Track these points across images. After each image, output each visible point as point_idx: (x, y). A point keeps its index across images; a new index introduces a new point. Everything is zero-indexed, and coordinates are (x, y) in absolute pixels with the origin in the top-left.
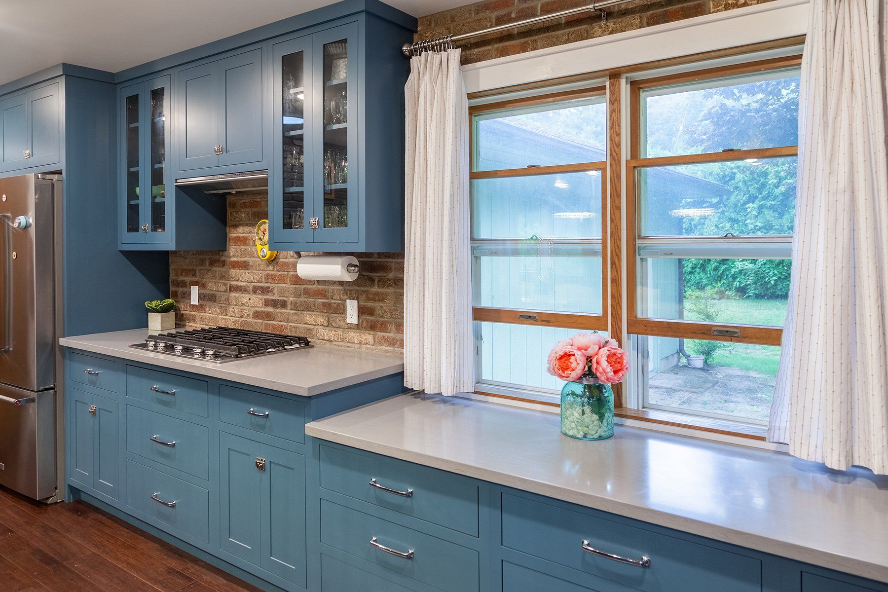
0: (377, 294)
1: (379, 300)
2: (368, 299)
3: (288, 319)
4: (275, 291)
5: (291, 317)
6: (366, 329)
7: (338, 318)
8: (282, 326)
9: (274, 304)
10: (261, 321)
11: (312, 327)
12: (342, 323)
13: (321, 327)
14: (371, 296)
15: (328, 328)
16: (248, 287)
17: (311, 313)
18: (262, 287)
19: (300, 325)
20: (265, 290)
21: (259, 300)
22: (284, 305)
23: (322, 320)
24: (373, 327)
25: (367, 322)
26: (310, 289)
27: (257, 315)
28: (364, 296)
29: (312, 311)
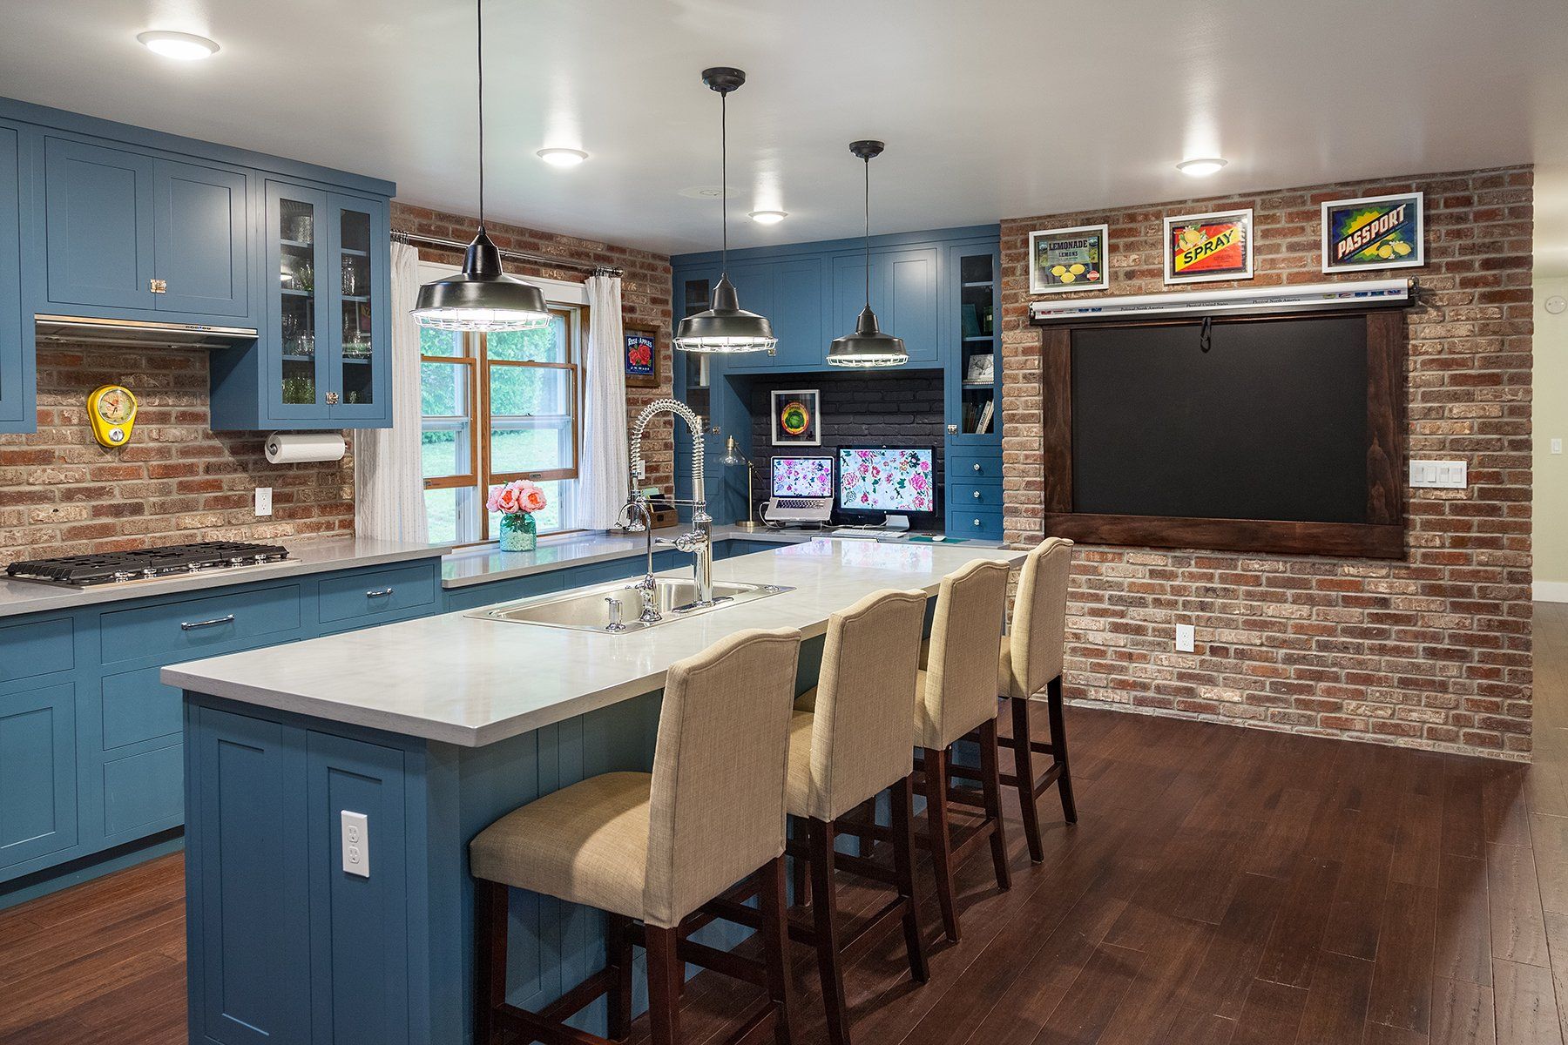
0: (296, 477)
1: (300, 484)
2: (286, 484)
3: (147, 528)
4: (117, 492)
5: (152, 525)
6: (283, 519)
7: (241, 514)
8: (135, 540)
9: (117, 511)
10: (86, 541)
11: (195, 531)
12: (248, 518)
13: (211, 529)
14: (289, 480)
15: (224, 528)
16: (52, 491)
17: (195, 513)
18: (87, 489)
19: (170, 533)
20: (90, 494)
21: (81, 510)
22: (137, 509)
23: (214, 520)
24: (292, 515)
25: (284, 510)
26: (193, 481)
27: (75, 533)
28: (280, 481)
29: (196, 510)
